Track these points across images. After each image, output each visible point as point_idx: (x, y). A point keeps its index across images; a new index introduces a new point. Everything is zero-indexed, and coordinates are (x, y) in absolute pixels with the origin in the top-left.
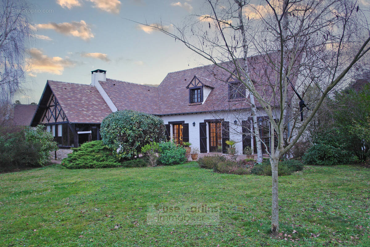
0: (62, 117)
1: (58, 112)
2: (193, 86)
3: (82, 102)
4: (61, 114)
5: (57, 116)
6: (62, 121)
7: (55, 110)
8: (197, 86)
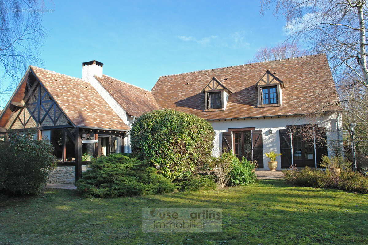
0: (51, 119)
1: (43, 113)
2: (211, 90)
3: (81, 99)
4: (49, 116)
5: (41, 118)
6: (52, 125)
7: (37, 110)
8: (216, 89)
